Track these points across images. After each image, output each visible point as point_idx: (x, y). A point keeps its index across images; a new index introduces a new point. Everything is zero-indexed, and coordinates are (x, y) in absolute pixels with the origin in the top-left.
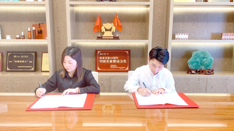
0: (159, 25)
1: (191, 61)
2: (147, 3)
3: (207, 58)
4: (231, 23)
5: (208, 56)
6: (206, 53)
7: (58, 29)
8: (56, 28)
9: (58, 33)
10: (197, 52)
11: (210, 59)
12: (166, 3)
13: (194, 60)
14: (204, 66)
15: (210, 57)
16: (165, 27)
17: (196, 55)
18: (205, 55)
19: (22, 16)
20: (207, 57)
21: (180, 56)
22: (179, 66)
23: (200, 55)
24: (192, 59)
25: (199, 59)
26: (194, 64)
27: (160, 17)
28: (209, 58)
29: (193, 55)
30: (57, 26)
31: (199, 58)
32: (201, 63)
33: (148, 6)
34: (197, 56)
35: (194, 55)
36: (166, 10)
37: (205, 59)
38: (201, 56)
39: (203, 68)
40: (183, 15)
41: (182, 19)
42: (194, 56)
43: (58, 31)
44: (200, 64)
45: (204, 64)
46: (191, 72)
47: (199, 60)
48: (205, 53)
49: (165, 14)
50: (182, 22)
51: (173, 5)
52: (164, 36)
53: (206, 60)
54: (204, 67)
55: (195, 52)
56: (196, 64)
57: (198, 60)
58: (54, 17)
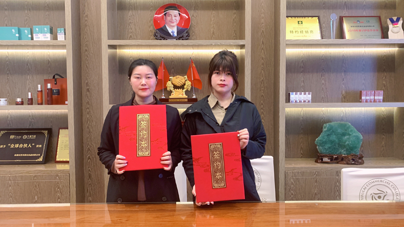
0: (262, 78)
1: (321, 140)
2: (241, 42)
3: (350, 135)
4: (385, 74)
5: (351, 131)
6: (348, 126)
7: (88, 87)
8: (84, 85)
9: (88, 93)
10: (332, 124)
11: (355, 136)
12: (273, 41)
13: (326, 137)
14: (345, 149)
15: (355, 132)
16: (273, 82)
17: (330, 130)
18: (346, 130)
19: (27, 65)
20: (351, 133)
21: (302, 131)
22: (301, 148)
23: (337, 130)
24: (323, 137)
25: (335, 136)
26: (327, 146)
27: (263, 64)
28: (354, 134)
29: (324, 130)
30: (87, 81)
31: (335, 134)
32: (339, 144)
33: (242, 47)
34: (332, 131)
35: (326, 129)
36: (273, 52)
37: (346, 137)
38: (339, 131)
39: (344, 153)
40: (302, 61)
41: (303, 67)
42: (327, 131)
43: (88, 90)
44: (337, 145)
45: (345, 146)
46: (322, 160)
47: (335, 139)
48: (345, 125)
49: (273, 59)
50: (301, 72)
51: (285, 45)
52: (273, 97)
53: (348, 138)
54: (344, 151)
55: (327, 124)
56: (330, 146)
57: (333, 137)
58: (81, 66)
